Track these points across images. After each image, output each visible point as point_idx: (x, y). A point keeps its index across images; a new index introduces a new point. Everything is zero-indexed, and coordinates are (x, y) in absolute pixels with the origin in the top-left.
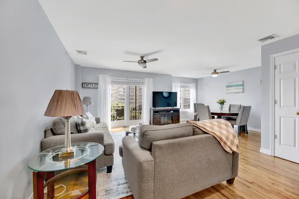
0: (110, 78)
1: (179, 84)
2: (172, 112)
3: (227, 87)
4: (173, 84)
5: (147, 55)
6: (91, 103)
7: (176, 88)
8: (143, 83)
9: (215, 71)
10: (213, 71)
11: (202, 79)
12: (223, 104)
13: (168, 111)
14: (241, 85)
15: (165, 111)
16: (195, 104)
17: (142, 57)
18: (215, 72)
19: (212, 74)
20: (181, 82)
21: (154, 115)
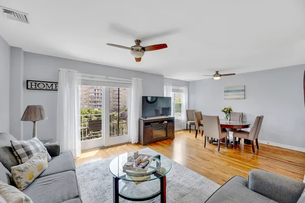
0: (81, 74)
1: (171, 88)
2: (166, 122)
3: (226, 92)
4: (165, 87)
5: (147, 38)
6: (42, 118)
7: (168, 92)
8: (129, 85)
9: (217, 72)
10: (215, 73)
11: (194, 82)
12: (229, 112)
13: (162, 121)
14: (243, 90)
15: (158, 122)
16: (187, 111)
17: (138, 42)
18: (217, 74)
19: (214, 76)
20: (174, 85)
21: (144, 128)
